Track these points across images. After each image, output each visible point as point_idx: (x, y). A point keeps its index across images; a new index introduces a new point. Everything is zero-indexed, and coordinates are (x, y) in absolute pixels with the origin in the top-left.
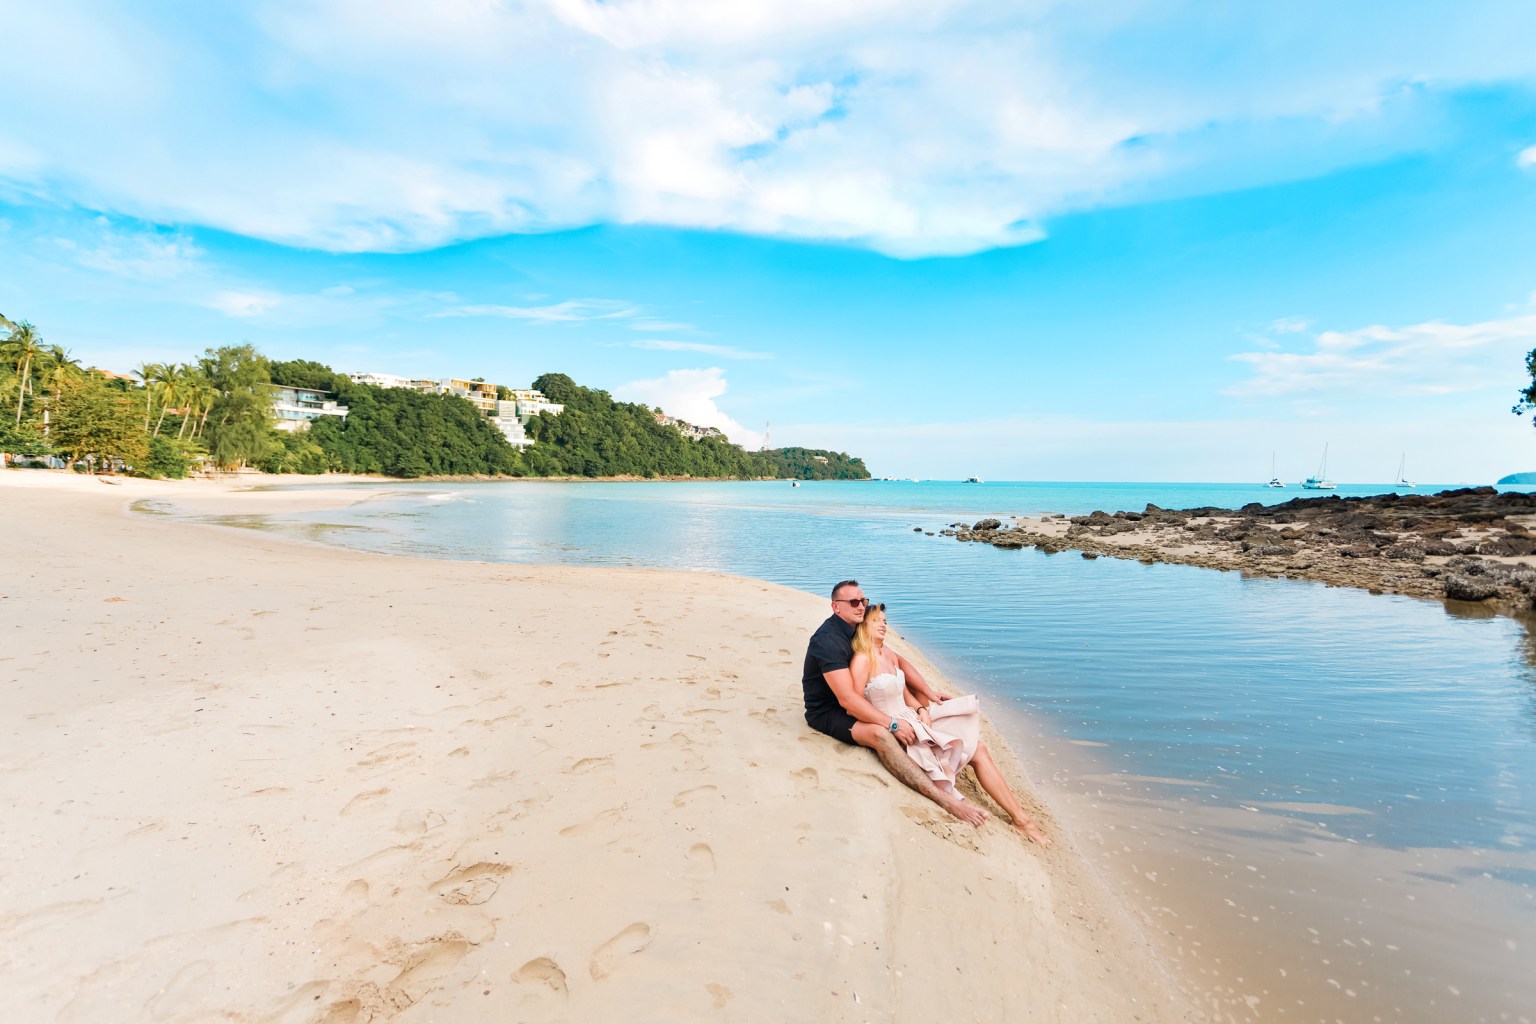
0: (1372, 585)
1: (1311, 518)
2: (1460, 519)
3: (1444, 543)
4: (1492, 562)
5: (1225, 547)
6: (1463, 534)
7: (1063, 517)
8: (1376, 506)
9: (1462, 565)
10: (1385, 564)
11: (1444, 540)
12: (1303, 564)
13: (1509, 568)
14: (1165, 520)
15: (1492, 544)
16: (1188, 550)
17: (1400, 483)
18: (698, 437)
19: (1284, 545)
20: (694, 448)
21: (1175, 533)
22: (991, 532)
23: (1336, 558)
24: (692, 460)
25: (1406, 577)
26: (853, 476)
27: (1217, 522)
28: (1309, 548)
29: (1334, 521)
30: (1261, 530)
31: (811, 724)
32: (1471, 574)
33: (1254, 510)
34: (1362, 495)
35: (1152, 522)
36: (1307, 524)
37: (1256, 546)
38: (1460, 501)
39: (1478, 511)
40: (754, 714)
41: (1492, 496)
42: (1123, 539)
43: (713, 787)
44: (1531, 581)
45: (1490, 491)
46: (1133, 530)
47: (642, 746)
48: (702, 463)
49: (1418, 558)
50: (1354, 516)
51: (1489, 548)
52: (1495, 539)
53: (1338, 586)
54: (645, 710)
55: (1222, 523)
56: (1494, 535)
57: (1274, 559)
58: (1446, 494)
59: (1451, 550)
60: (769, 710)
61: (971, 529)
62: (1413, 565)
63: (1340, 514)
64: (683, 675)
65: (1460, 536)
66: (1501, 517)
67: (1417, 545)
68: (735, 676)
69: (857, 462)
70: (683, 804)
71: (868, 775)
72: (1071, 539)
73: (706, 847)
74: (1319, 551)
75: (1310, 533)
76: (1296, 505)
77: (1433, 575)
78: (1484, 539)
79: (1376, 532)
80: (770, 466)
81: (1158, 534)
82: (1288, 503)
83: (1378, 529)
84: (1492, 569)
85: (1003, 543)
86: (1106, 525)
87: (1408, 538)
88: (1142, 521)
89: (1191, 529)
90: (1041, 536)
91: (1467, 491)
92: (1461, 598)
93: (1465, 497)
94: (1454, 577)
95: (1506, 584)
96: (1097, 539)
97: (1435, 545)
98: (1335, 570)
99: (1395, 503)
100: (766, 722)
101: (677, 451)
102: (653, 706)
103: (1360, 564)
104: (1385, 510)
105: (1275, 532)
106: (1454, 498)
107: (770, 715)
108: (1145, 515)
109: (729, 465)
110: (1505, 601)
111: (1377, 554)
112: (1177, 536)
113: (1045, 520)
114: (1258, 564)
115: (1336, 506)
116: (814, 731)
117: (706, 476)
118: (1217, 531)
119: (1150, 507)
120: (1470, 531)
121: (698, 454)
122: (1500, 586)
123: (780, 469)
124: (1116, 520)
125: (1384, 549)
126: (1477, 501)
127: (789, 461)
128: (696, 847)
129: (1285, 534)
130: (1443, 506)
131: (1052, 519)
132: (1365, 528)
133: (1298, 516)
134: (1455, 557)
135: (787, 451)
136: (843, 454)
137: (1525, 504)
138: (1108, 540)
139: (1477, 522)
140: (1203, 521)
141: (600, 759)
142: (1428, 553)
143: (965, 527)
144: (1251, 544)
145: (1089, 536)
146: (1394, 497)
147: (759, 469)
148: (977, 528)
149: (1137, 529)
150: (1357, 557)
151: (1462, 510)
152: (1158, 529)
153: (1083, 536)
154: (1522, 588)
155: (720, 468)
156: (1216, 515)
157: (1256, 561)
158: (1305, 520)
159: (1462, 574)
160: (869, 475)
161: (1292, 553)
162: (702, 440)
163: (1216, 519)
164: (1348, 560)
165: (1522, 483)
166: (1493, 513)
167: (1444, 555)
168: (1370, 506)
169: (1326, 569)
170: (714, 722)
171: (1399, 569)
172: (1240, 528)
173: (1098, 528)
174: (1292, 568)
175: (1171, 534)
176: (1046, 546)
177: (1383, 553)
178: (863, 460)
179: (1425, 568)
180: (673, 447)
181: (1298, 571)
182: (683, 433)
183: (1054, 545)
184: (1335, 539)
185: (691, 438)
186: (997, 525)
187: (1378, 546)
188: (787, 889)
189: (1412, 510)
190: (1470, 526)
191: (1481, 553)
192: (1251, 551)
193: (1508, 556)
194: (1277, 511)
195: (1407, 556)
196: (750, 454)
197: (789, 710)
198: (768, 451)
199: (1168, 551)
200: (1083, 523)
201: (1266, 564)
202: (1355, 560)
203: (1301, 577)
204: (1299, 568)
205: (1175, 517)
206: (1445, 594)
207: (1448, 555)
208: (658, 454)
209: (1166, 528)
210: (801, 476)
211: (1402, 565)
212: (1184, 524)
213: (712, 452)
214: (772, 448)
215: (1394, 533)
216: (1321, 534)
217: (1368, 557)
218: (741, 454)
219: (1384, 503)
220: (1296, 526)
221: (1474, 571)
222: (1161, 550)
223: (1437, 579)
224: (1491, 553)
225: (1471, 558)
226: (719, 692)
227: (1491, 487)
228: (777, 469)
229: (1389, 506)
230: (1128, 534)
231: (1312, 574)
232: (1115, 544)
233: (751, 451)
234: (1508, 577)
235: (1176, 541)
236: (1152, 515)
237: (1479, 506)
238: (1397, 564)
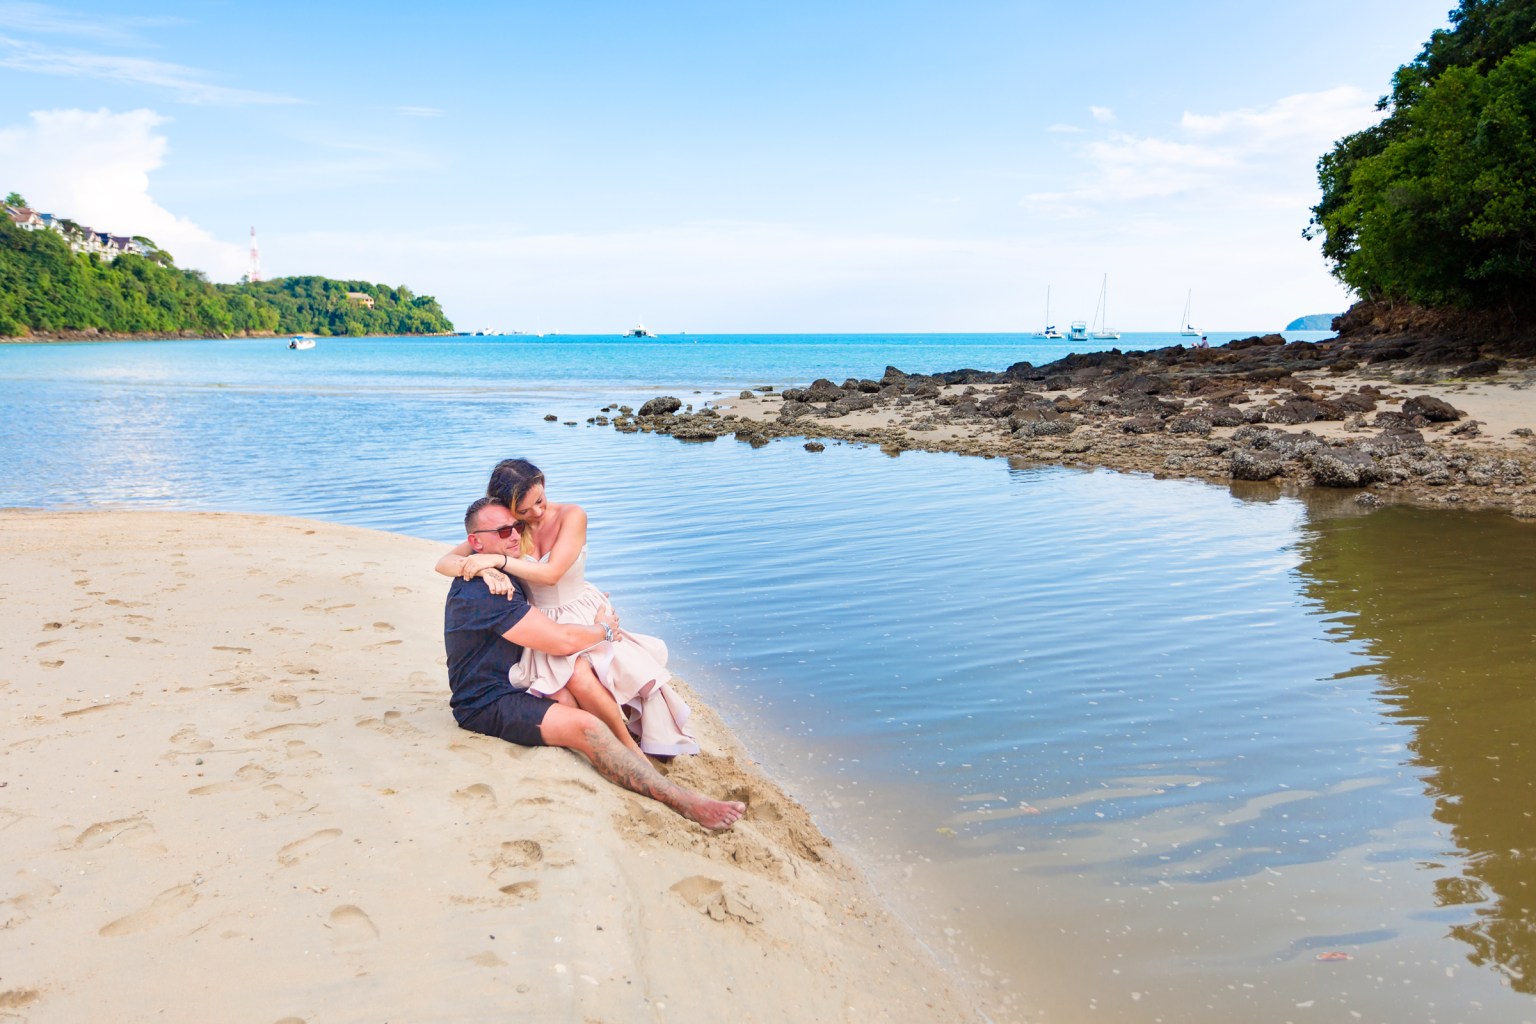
0: (1157, 469)
1: (1088, 382)
2: (1248, 379)
3: (1232, 410)
4: (1279, 431)
5: (989, 427)
6: (1251, 398)
7: (771, 389)
8: (1161, 362)
9: (1248, 438)
10: (1172, 441)
11: (1231, 405)
12: (1080, 445)
13: (1293, 437)
14: (912, 391)
15: (1280, 410)
16: (943, 433)
17: (1185, 330)
18: (109, 254)
19: (1059, 421)
20: (102, 277)
21: (926, 409)
22: (668, 419)
23: (1118, 435)
24: (101, 301)
25: (1192, 456)
26: (421, 328)
27: (978, 392)
28: (1087, 423)
29: (1115, 383)
30: (1031, 400)
31: (462, 725)
32: (1257, 448)
33: (1021, 372)
34: (1145, 348)
35: (895, 395)
36: (1084, 391)
37: (1027, 423)
38: (1248, 354)
39: (1266, 367)
40: (363, 723)
41: (1280, 347)
42: (858, 421)
43: (337, 832)
44: (1314, 454)
45: (1277, 339)
46: (871, 406)
47: (191, 792)
48: (124, 306)
49: (1205, 431)
50: (1138, 377)
51: (1277, 414)
52: (1281, 403)
53: (1120, 472)
54: (173, 739)
55: (984, 392)
56: (1280, 398)
57: (1048, 440)
58: (1235, 345)
59: (1238, 419)
60: (388, 714)
61: (635, 413)
62: (1198, 440)
63: (1121, 376)
64: (218, 679)
65: (1247, 400)
66: (1288, 374)
67: (1203, 414)
68: (312, 671)
69: (423, 302)
70: (295, 860)
71: (566, 782)
72: (787, 424)
73: (356, 910)
74: (1099, 426)
75: (1088, 402)
76: (1072, 363)
77: (1219, 451)
78: (1272, 403)
79: (1162, 399)
80: (263, 311)
81: (904, 412)
82: (1062, 361)
83: (1163, 395)
84: (1277, 441)
85: (687, 435)
86: (834, 400)
87: (1194, 405)
88: (881, 393)
89: (945, 403)
90: (744, 420)
91: (1256, 341)
92: (1246, 479)
93: (1253, 348)
94: (1241, 453)
95: (1291, 458)
96: (823, 422)
97: (1222, 413)
98: (1116, 451)
99: (1181, 358)
100: (389, 732)
101: (65, 282)
102: (183, 732)
103: (1143, 442)
104: (1170, 369)
105: (1048, 403)
106: (1242, 351)
107: (392, 721)
108: (884, 384)
109: (179, 309)
110: (1288, 479)
111: (1162, 429)
112: (929, 413)
113: (746, 395)
114: (1030, 449)
115: (1117, 364)
116: (470, 734)
117: (134, 330)
118: (978, 405)
119: (891, 371)
120: (1257, 393)
121: (114, 289)
122: (1285, 462)
123: (283, 316)
124: (846, 392)
125: (1168, 421)
126: (1265, 353)
127: (299, 301)
128: (338, 913)
129: (1060, 405)
130: (1231, 361)
131: (755, 394)
132: (1149, 393)
133: (1073, 379)
134: (1242, 427)
135: (292, 285)
136: (401, 290)
137: (1311, 357)
138: (837, 423)
139: (1265, 381)
140: (959, 390)
141: (124, 821)
142: (1215, 424)
143: (626, 412)
144: (1021, 421)
145: (810, 418)
146: (1180, 350)
147: (241, 316)
148: (644, 412)
149: (875, 406)
150: (1140, 432)
151: (1250, 366)
152: (903, 403)
153: (803, 419)
154: (1305, 463)
155: (161, 315)
156: (976, 382)
157: (1027, 445)
158: (1082, 384)
159: (1249, 449)
160: (447, 326)
161: (1069, 431)
162: (117, 262)
163: (977, 387)
164: (1130, 437)
165: (1310, 329)
166: (1280, 369)
167: (1231, 425)
168: (1153, 364)
169: (1107, 451)
170: (302, 742)
171: (1185, 446)
172: (1007, 399)
173: (822, 405)
174: (1069, 452)
175: (921, 410)
176: (752, 435)
177: (1168, 426)
178: (436, 300)
179: (1211, 443)
180: (54, 273)
181: (1075, 455)
182: (75, 247)
183: (764, 433)
184: (1117, 409)
185: (94, 258)
186: (675, 407)
187: (1163, 417)
188: (493, 938)
189: (1198, 367)
190: (1258, 387)
191: (1267, 421)
192: (1021, 431)
193: (1293, 424)
194: (1049, 373)
195: (1193, 428)
196: (221, 288)
197: (420, 709)
198: (257, 284)
199: (918, 435)
200: (800, 399)
201: (1039, 447)
202: (1139, 438)
203: (1079, 463)
204: (1077, 452)
205: (924, 385)
206: (1231, 475)
207: (1236, 425)
208: (23, 288)
209: (914, 403)
210: (325, 329)
211: (1188, 440)
212: (936, 395)
213: (141, 285)
214: (266, 276)
215: (1180, 399)
216: (1102, 404)
217: (1153, 432)
218: (204, 288)
219: (1169, 359)
220: (1073, 394)
221: (1260, 444)
222: (910, 434)
223: (1223, 457)
224: (1277, 421)
225: (1257, 428)
226: (296, 698)
227: (1279, 335)
228: (276, 315)
229: (1174, 363)
230: (864, 413)
231: (1092, 459)
232: (848, 429)
233: (222, 282)
234: (1292, 449)
235: (928, 420)
236: (893, 385)
237: (1267, 360)
238: (1183, 439)
